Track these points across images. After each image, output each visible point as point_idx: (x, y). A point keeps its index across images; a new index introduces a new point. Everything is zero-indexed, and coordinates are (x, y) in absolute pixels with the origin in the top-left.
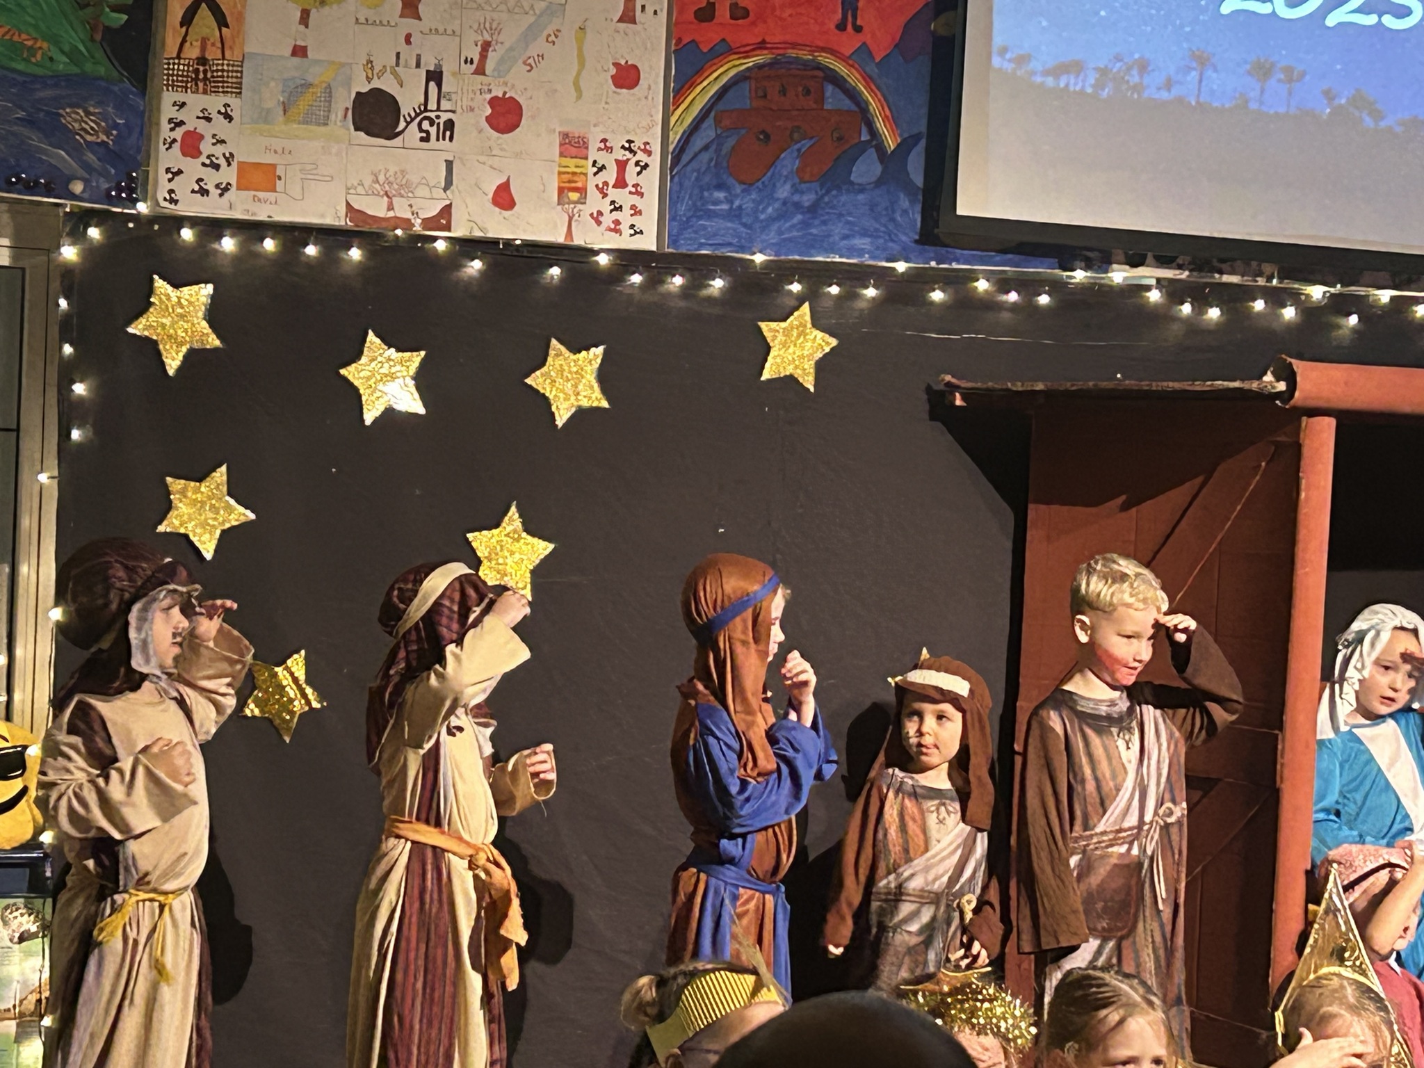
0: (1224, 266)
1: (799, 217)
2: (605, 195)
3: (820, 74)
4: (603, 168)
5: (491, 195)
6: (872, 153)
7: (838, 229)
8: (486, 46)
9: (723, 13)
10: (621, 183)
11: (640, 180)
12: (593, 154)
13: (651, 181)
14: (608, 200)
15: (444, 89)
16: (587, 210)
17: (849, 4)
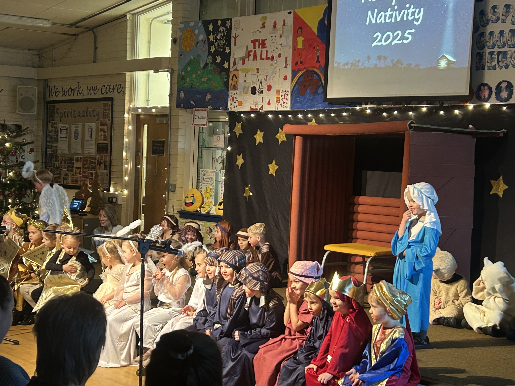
1: (310, 101)
2: (283, 101)
3: (313, 72)
4: (282, 96)
5: (267, 103)
6: (321, 87)
7: (316, 103)
8: (267, 75)
9: (299, 63)
10: (284, 98)
11: (287, 97)
12: (281, 93)
13: (289, 97)
15: (262, 84)
16: (280, 104)
17: (318, 57)
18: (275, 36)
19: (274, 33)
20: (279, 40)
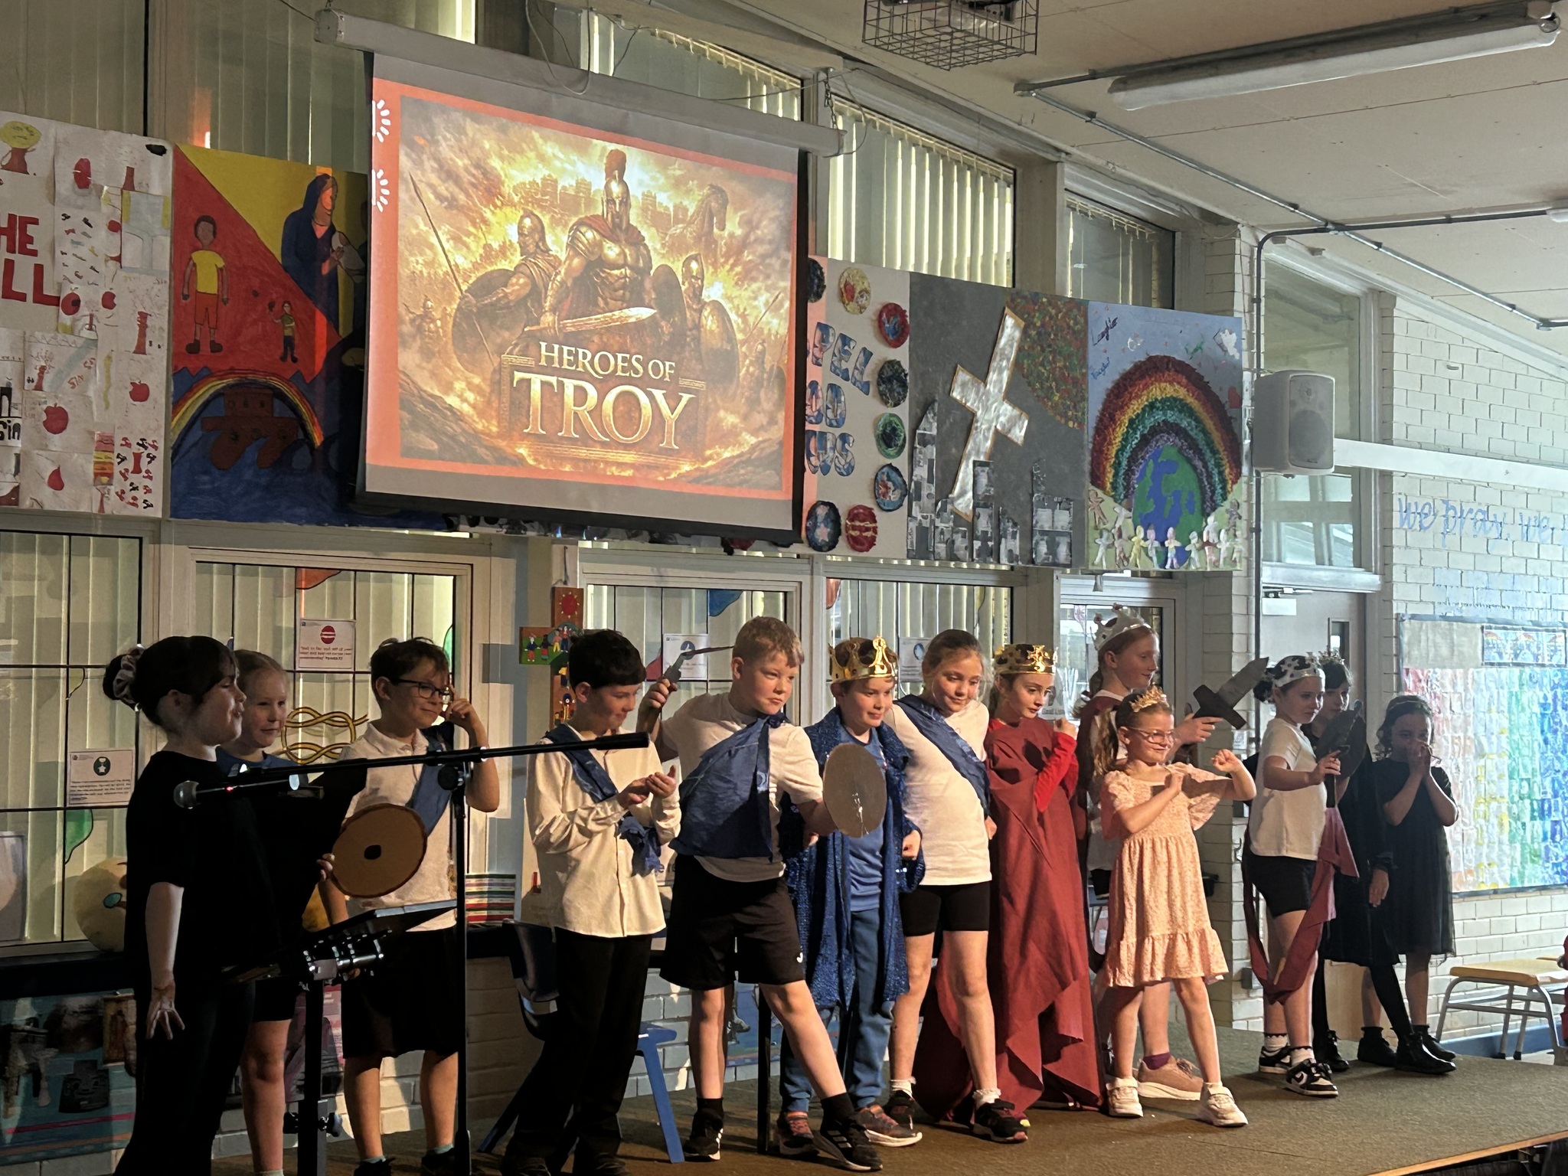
0: (527, 525)
1: (257, 494)
2: (126, 479)
3: (271, 392)
4: (123, 459)
5: (47, 479)
6: (305, 449)
7: (285, 502)
8: (43, 369)
9: (205, 349)
10: (137, 470)
11: (151, 467)
12: (118, 449)
13: (158, 468)
14: (128, 482)
15: (13, 401)
16: (114, 489)
17: (288, 342)
18: (86, 221)
19: (81, 208)
20: (101, 237)
